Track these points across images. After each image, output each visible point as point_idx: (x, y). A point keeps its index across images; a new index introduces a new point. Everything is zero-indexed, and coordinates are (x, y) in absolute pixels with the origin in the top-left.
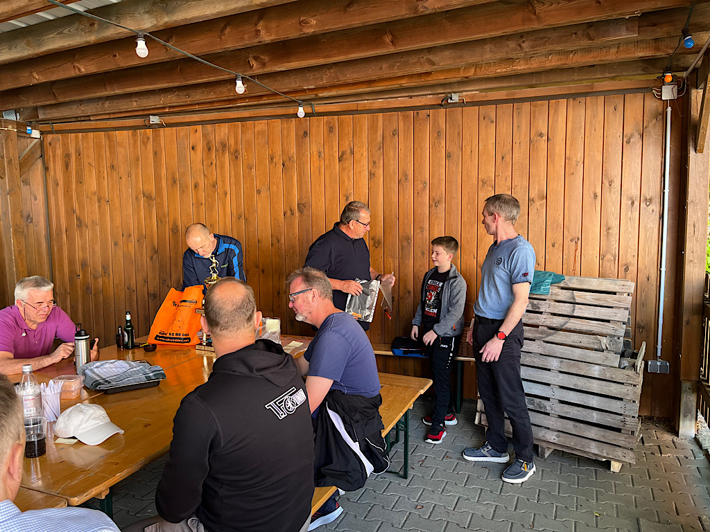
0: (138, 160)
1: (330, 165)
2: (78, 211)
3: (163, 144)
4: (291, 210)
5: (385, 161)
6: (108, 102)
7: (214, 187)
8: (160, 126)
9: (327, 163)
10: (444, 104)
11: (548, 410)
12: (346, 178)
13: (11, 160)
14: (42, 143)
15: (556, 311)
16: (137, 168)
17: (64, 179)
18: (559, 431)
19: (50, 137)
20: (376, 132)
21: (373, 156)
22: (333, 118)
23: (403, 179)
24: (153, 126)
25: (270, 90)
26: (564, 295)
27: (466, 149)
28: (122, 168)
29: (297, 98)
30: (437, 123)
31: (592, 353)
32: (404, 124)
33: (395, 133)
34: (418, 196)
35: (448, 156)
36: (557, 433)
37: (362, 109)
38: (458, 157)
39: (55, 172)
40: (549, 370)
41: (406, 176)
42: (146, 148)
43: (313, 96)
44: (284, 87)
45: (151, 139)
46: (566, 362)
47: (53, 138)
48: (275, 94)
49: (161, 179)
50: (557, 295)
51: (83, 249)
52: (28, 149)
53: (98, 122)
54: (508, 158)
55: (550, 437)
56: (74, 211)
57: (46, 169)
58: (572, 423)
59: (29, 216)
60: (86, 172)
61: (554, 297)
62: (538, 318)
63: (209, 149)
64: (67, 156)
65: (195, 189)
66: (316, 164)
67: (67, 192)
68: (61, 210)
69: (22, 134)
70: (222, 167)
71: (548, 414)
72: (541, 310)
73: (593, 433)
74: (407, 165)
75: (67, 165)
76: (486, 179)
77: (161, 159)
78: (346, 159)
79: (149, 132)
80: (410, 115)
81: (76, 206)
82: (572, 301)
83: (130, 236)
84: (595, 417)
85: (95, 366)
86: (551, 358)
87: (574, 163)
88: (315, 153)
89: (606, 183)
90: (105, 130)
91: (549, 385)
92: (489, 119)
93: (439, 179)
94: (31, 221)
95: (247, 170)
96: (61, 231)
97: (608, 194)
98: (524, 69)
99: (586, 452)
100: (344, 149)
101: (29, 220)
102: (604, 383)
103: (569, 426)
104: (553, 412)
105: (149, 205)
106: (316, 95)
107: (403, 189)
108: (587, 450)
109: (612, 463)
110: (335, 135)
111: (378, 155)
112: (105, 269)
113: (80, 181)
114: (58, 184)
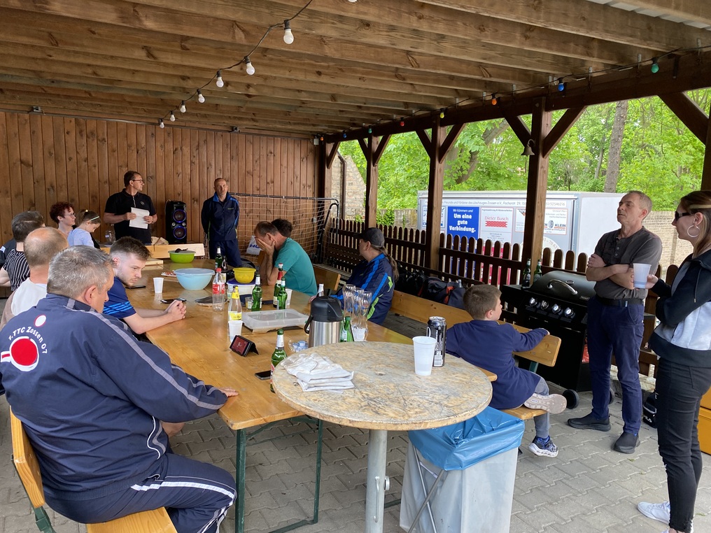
0: (15, 136)
1: (168, 155)
3: (40, 127)
5: (200, 156)
9: (166, 152)
12: (177, 164)
20: (194, 140)
21: (193, 153)
27: (240, 155)
30: (226, 139)
32: (210, 138)
33: (206, 141)
38: (236, 159)
41: (211, 165)
42: (23, 128)
49: (37, 152)
54: (258, 161)
63: (82, 136)
74: (211, 159)
76: (249, 172)
77: (38, 137)
78: (178, 153)
80: (213, 134)
87: (284, 167)
89: (295, 178)
92: (250, 141)
93: (228, 169)
95: (111, 152)
100: (176, 147)
111: (195, 153)
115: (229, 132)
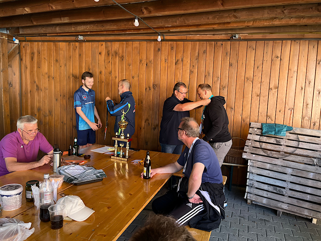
0: (70, 58)
1: (171, 66)
2: (37, 82)
3: (84, 51)
4: (149, 87)
5: (199, 66)
6: (58, 27)
7: (110, 74)
8: (83, 41)
9: (169, 65)
10: (231, 39)
11: (284, 193)
12: (178, 73)
13: (4, 54)
14: (19, 46)
15: (289, 145)
16: (70, 62)
17: (31, 65)
18: (288, 204)
19: (24, 43)
20: (195, 51)
21: (193, 63)
22: (173, 43)
23: (207, 75)
24: (79, 41)
25: (148, 26)
26: (293, 137)
27: (240, 62)
28: (62, 62)
29: (159, 31)
30: (226, 48)
31: (309, 167)
32: (210, 48)
33: (205, 52)
34: (214, 84)
35: (231, 65)
36: (288, 205)
37: (189, 39)
38: (236, 66)
39: (26, 62)
40: (286, 174)
41: (209, 74)
42: (75, 52)
43: (167, 31)
44: (155, 25)
45: (78, 48)
46: (295, 170)
47: (26, 44)
48: (150, 28)
49: (82, 68)
50: (289, 137)
51: (39, 102)
52: (12, 49)
53: (50, 37)
54: (260, 68)
55: (284, 206)
56: (35, 82)
57: (21, 59)
58: (296, 200)
59: (11, 83)
60: (43, 62)
61: (288, 138)
62: (280, 147)
63: (108, 54)
64: (33, 54)
65: (100, 74)
66: (163, 65)
67: (32, 72)
68: (28, 81)
69: (10, 41)
70: (115, 64)
71: (284, 195)
72: (281, 144)
73: (307, 205)
74: (210, 68)
75: (32, 58)
76: (249, 77)
77: (83, 58)
78: (179, 64)
79: (77, 44)
80: (213, 44)
81: (36, 80)
82: (297, 140)
83: (64, 96)
84: (308, 198)
85: (64, 168)
86: (288, 168)
87: (293, 72)
88: (163, 60)
89: (307, 82)
90: (54, 41)
91: (285, 181)
92: (252, 48)
93: (226, 76)
94: (12, 86)
95: (128, 66)
96: (27, 91)
97: (308, 88)
98: (278, 24)
99: (301, 214)
100: (178, 58)
101: (11, 86)
102: (315, 181)
103: (295, 202)
104: (286, 194)
105: (75, 81)
106: (169, 30)
107: (207, 80)
108: (303, 213)
109: (314, 219)
110: (174, 51)
111: (195, 63)
112: (50, 112)
113: (39, 67)
114: (27, 68)
115: (229, 40)
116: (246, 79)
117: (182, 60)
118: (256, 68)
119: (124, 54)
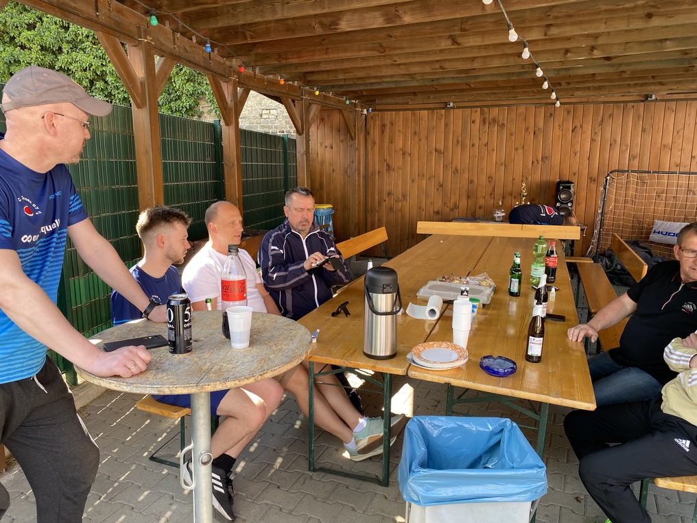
0: (433, 129)
1: (566, 134)
2: (388, 160)
3: (452, 120)
4: (537, 161)
5: (603, 133)
7: (486, 146)
8: (453, 108)
9: (564, 132)
10: (645, 100)
12: (576, 143)
14: (366, 117)
16: (432, 134)
17: (380, 139)
20: (598, 115)
21: (595, 129)
23: (614, 143)
27: (655, 127)
28: (422, 134)
30: (638, 111)
32: (617, 111)
33: (611, 116)
34: (622, 154)
35: (644, 130)
37: (591, 101)
38: (650, 132)
39: (374, 135)
41: (615, 141)
42: (440, 121)
45: (444, 116)
47: (375, 115)
49: (448, 141)
51: (390, 185)
53: (411, 105)
54: (681, 133)
56: (385, 160)
57: (367, 133)
60: (397, 136)
63: (484, 123)
64: (384, 125)
65: (472, 148)
66: (556, 133)
67: (381, 147)
68: (377, 159)
70: (492, 134)
74: (617, 135)
75: (383, 132)
76: (666, 145)
77: (450, 129)
78: (577, 131)
79: (443, 111)
80: (621, 106)
81: (386, 156)
83: (424, 176)
88: (557, 126)
92: (671, 109)
93: (637, 144)
95: (510, 136)
96: (375, 172)
100: (576, 125)
105: (439, 157)
107: (613, 150)
110: (571, 116)
111: (598, 129)
112: (404, 196)
113: (391, 142)
114: (375, 143)
115: (642, 101)
116: (662, 147)
117: (581, 126)
118: (676, 133)
119: (505, 122)
